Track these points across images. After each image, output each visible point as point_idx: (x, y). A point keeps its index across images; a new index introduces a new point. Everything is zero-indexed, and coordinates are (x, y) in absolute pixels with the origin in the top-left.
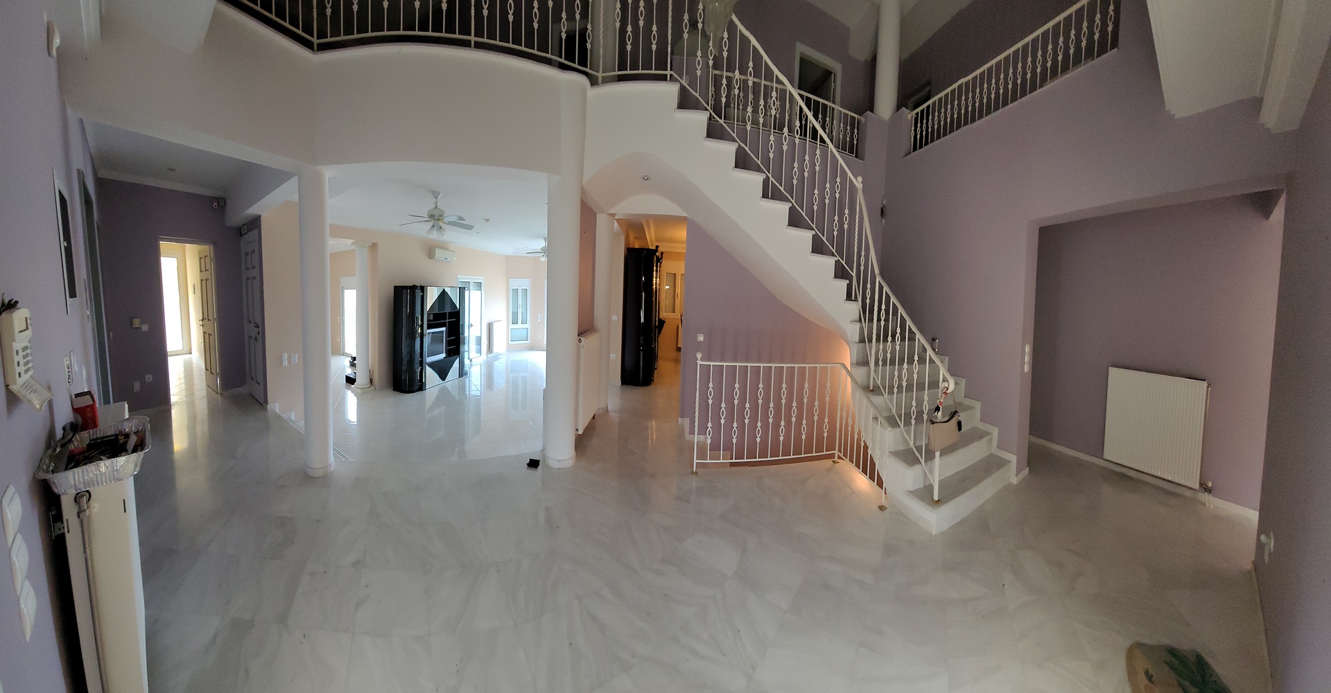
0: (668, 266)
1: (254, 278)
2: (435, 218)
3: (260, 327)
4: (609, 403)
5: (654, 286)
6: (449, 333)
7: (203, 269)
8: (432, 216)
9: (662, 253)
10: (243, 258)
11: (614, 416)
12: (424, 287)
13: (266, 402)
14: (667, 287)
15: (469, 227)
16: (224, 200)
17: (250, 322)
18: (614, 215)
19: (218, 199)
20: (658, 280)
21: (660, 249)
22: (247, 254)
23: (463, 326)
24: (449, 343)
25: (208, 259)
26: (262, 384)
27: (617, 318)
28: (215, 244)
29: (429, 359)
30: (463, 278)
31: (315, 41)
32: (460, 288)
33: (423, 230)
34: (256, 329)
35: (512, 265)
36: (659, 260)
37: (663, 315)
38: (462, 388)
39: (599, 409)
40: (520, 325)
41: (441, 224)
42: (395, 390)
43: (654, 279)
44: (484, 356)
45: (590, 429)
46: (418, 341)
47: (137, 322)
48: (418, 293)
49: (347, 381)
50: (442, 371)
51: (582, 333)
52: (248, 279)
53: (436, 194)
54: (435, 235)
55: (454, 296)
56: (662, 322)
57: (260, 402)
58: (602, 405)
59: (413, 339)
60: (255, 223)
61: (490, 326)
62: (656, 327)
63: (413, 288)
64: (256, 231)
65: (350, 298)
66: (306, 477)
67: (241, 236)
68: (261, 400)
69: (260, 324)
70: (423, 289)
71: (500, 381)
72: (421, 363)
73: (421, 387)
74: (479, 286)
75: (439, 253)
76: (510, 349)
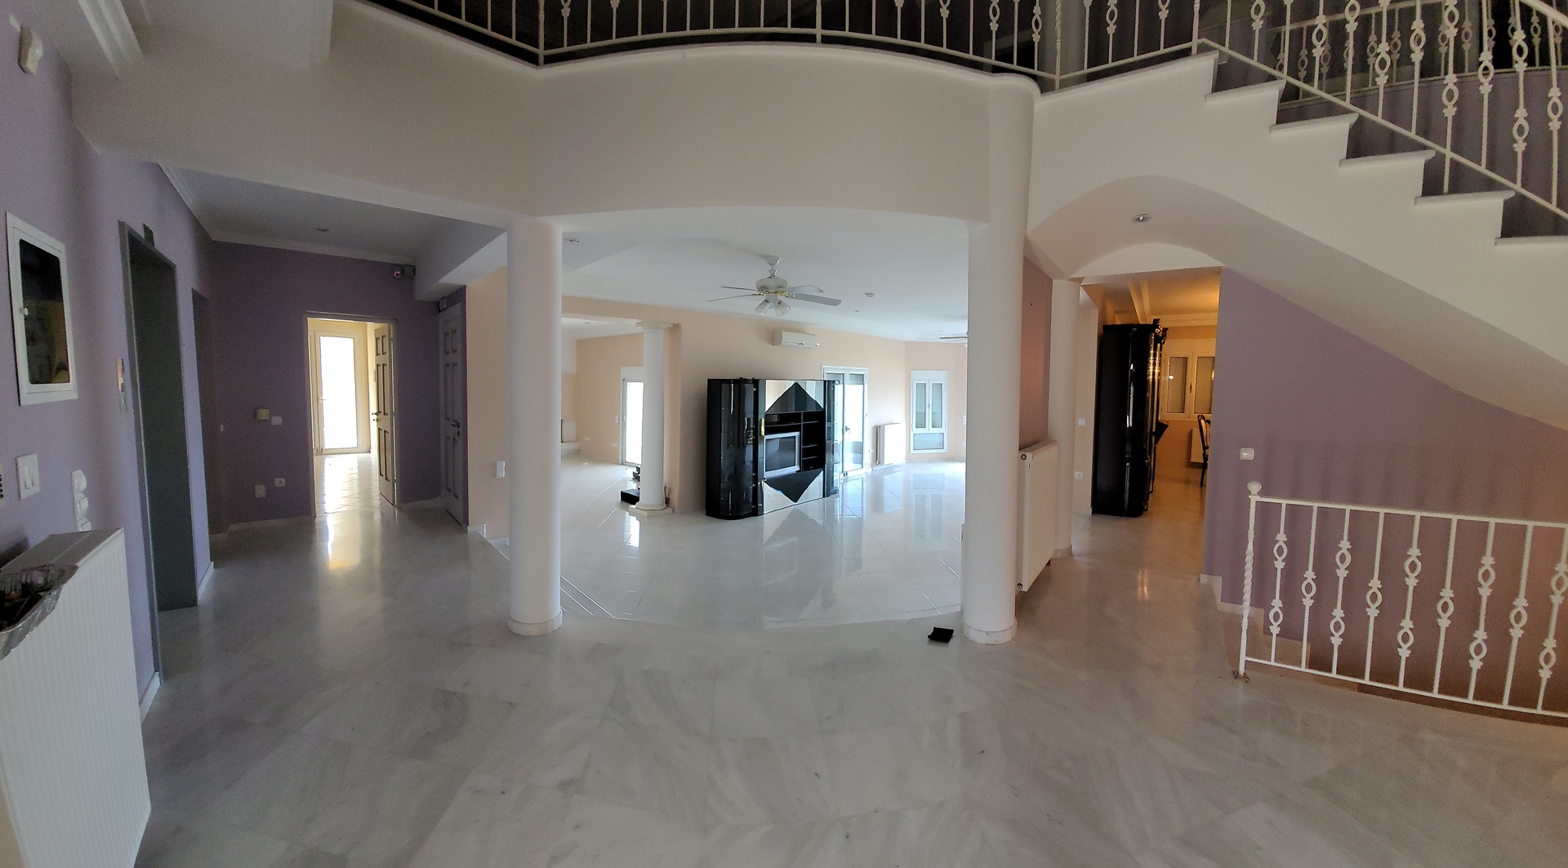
0: (1173, 348)
1: (455, 364)
2: (771, 291)
3: (460, 426)
4: (1074, 542)
5: (1151, 377)
6: (805, 440)
7: (380, 351)
8: (763, 289)
9: (1165, 330)
10: (441, 338)
11: (1082, 563)
12: (758, 380)
13: (467, 522)
14: (1171, 377)
15: (835, 303)
16: (414, 269)
17: (448, 419)
18: (1079, 280)
19: (402, 268)
20: (1157, 367)
21: (1162, 324)
22: (447, 334)
23: (832, 429)
24: (804, 452)
25: (386, 340)
26: (461, 498)
27: (1086, 422)
28: (395, 321)
29: (768, 475)
30: (829, 370)
31: (541, 52)
32: (825, 382)
33: (750, 306)
34: (456, 430)
35: (915, 354)
36: (1160, 340)
37: (1164, 416)
38: (829, 513)
39: (1056, 551)
40: (929, 429)
41: (780, 297)
42: (708, 514)
43: (1151, 367)
44: (867, 469)
45: (1043, 580)
46: (749, 450)
47: (264, 414)
48: (750, 389)
49: (622, 499)
50: (793, 489)
51: (1028, 444)
52: (447, 365)
53: (771, 260)
54: (770, 313)
55: (814, 392)
56: (1162, 427)
57: (457, 519)
58: (1062, 546)
59: (741, 446)
60: (458, 295)
61: (878, 432)
62: (1152, 433)
63: (740, 383)
64: (458, 306)
65: (635, 394)
66: (506, 634)
67: (440, 311)
68: (460, 517)
69: (460, 421)
70: (756, 382)
71: (893, 503)
72: (756, 479)
73: (756, 511)
74: (860, 379)
75: (787, 337)
76: (910, 459)
